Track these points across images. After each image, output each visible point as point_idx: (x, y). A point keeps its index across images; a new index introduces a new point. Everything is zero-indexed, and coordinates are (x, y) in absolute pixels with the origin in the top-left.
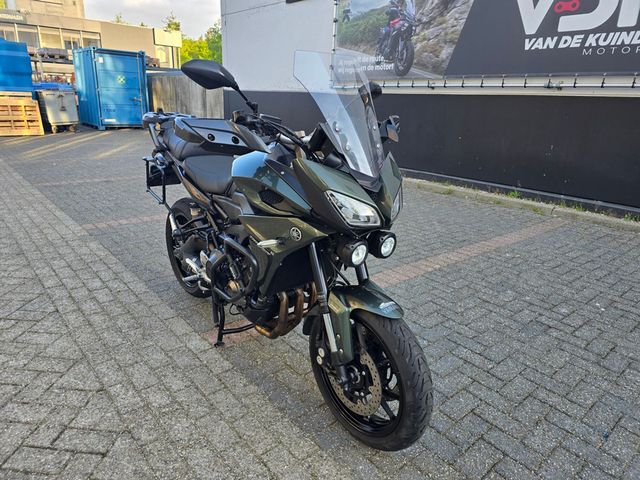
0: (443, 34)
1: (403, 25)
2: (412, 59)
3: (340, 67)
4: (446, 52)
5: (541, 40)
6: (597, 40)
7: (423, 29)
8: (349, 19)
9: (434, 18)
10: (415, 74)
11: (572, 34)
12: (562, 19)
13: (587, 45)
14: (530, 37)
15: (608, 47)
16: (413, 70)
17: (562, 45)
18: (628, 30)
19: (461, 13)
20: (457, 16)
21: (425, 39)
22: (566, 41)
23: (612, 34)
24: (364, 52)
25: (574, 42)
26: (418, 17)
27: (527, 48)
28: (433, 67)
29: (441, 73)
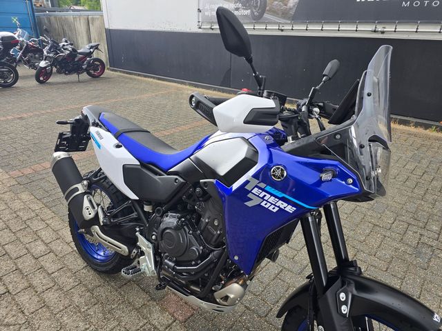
2: (265, 6)
3: (207, 10)
10: (267, 19)
16: (266, 15)
28: (283, 14)
29: (289, 19)
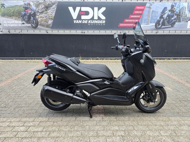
0: (48, 16)
1: (32, 12)
2: (38, 23)
3: (5, 24)
4: (50, 22)
5: (78, 21)
6: (91, 22)
7: (40, 14)
8: (4, 7)
9: (44, 11)
10: (40, 28)
11: (85, 20)
12: (82, 16)
13: (89, 23)
14: (75, 20)
15: (93, 23)
16: (39, 26)
17: (83, 22)
18: (96, 20)
19: (53, 11)
20: (52, 12)
21: (41, 17)
22: (84, 22)
23: (93, 21)
24: (15, 19)
25: (86, 22)
26: (37, 10)
27: (75, 22)
28: (47, 26)
29: (50, 28)
